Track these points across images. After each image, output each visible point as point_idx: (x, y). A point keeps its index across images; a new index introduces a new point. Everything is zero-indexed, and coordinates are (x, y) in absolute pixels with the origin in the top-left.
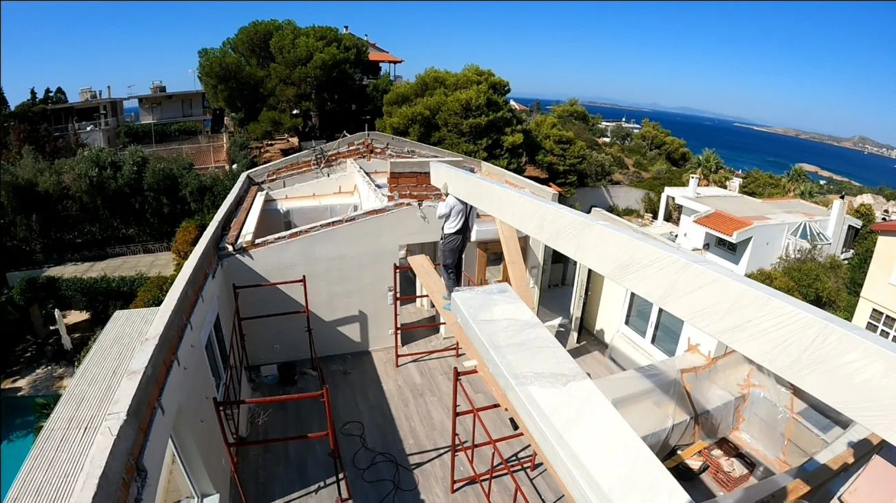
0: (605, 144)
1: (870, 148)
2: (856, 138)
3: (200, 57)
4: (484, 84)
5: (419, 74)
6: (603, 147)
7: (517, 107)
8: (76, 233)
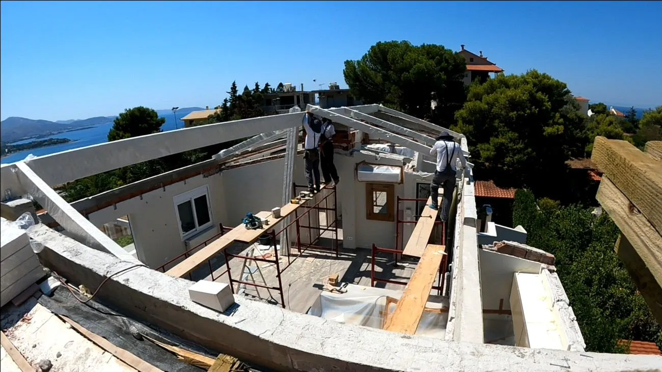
3: (345, 65)
7: (615, 113)
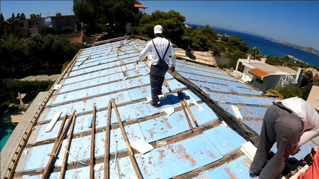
0: (218, 42)
1: (313, 51)
2: (308, 48)
3: (74, 3)
4: (176, 17)
5: (153, 13)
6: (218, 43)
7: (187, 27)
8: (27, 65)
